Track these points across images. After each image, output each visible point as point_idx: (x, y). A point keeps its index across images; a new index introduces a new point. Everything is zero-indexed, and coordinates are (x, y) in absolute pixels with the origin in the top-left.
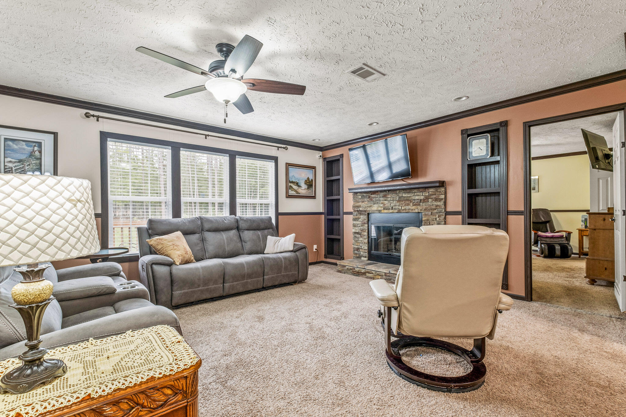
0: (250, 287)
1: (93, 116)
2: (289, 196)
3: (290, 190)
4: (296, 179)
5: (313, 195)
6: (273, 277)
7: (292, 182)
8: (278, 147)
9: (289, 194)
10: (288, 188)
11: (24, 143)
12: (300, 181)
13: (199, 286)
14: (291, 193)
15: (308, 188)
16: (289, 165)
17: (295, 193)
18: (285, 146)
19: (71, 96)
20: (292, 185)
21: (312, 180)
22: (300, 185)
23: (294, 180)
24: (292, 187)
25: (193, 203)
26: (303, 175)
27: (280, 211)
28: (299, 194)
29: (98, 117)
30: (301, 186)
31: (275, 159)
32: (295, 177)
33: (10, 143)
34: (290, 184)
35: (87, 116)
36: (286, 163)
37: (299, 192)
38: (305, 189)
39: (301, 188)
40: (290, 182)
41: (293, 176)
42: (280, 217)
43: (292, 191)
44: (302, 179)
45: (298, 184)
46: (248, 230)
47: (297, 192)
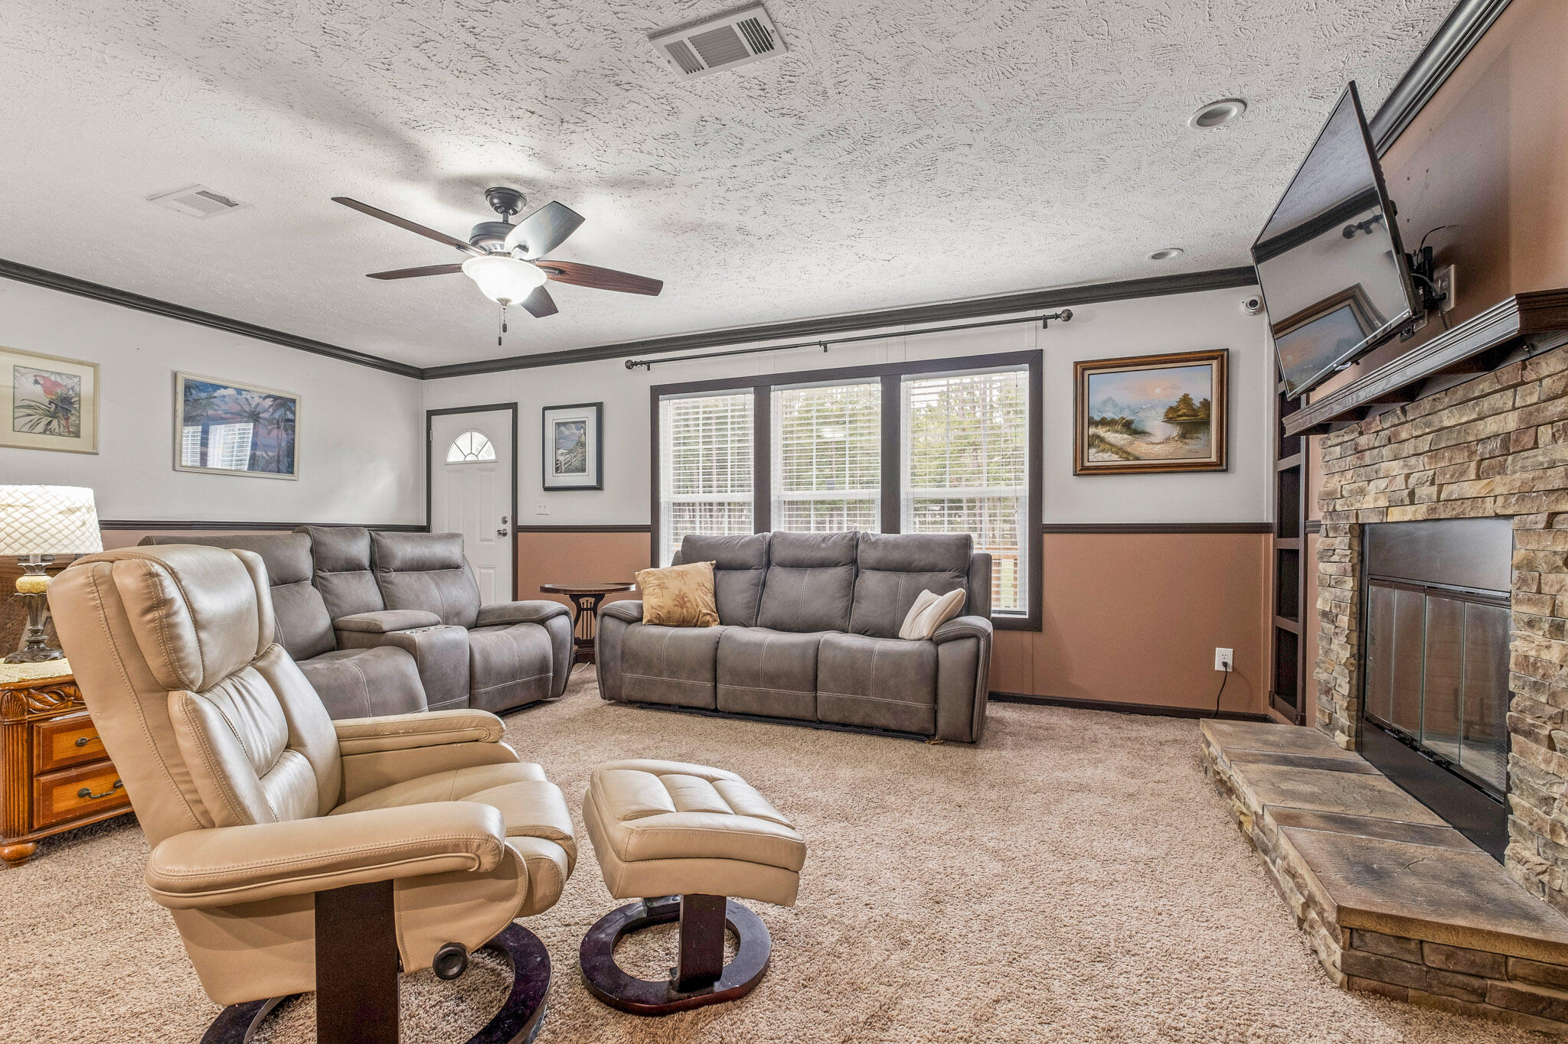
0: (778, 709)
1: (642, 363)
2: (1083, 470)
3: (1092, 451)
4: (1122, 410)
5: (1214, 459)
6: (841, 700)
7: (1104, 422)
8: (1045, 318)
9: (1087, 464)
10: (1082, 443)
11: (573, 426)
12: (1141, 415)
13: (661, 674)
14: (1095, 457)
15: (1183, 436)
16: (1083, 369)
17: (1115, 457)
18: (1059, 310)
19: (613, 341)
20: (1101, 431)
21: (1206, 404)
22: (1140, 428)
23: (1109, 415)
24: (1102, 440)
25: (812, 503)
26: (1158, 391)
27: (1048, 518)
28: (1137, 459)
29: (648, 363)
30: (1148, 430)
31: (1034, 360)
32: (1115, 405)
33: (562, 428)
34: (1092, 430)
35: (630, 365)
36: (1076, 364)
37: (1137, 453)
38: (1167, 440)
39: (1149, 439)
40: (1092, 423)
41: (1105, 403)
42: (1049, 539)
43: (1103, 451)
44: (1153, 407)
45: (1133, 426)
46: (875, 568)
47: (1129, 454)
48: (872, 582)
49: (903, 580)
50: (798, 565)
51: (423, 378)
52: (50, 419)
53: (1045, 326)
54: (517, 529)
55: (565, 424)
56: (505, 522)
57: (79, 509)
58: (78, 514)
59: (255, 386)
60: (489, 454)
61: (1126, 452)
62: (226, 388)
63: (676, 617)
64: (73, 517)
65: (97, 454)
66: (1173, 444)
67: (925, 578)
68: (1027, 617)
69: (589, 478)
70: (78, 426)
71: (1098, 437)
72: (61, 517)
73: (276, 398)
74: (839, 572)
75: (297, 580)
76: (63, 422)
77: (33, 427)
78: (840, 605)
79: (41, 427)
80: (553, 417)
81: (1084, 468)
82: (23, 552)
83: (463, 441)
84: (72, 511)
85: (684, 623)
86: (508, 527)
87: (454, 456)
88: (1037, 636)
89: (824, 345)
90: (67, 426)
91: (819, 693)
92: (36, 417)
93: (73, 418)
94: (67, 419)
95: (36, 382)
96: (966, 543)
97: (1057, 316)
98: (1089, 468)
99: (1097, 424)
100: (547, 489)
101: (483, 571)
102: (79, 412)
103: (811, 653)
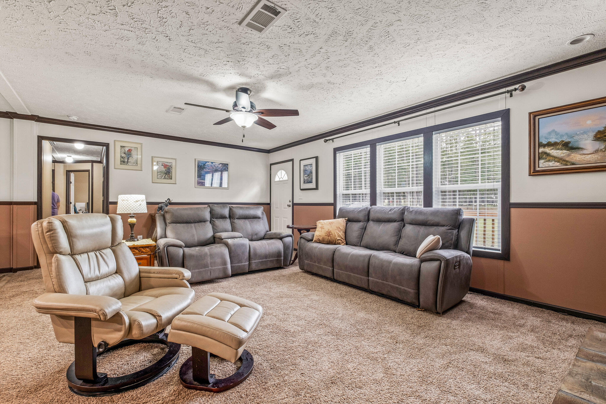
1: (329, 140)
2: (534, 172)
3: (541, 161)
4: (562, 136)
6: (378, 282)
7: (549, 144)
8: (510, 92)
9: (537, 169)
10: (535, 157)
14: (543, 165)
16: (535, 116)
17: (558, 164)
18: (517, 86)
19: (320, 133)
20: (547, 150)
22: (575, 145)
23: (553, 140)
24: (548, 155)
25: (395, 193)
27: (513, 200)
28: (573, 164)
29: (333, 139)
30: (581, 146)
31: (504, 115)
33: (305, 167)
34: (541, 150)
35: (326, 141)
36: (530, 114)
37: (573, 161)
38: (596, 151)
39: (581, 152)
40: (541, 145)
41: (550, 133)
42: (513, 210)
43: (549, 161)
44: (585, 133)
45: (570, 145)
46: (411, 224)
47: (567, 161)
48: (409, 229)
49: (422, 230)
50: (379, 221)
51: (269, 153)
52: (165, 175)
53: (511, 96)
54: (294, 204)
55: (307, 165)
56: (290, 202)
57: (139, 201)
58: (139, 202)
59: (217, 161)
60: (286, 178)
61: (565, 161)
62: (209, 162)
63: (326, 240)
64: (137, 203)
65: (176, 184)
66: (600, 154)
67: (433, 229)
68: (500, 252)
69: (313, 185)
70: (172, 176)
71: (546, 153)
72: (134, 203)
73: (222, 164)
74: (395, 225)
75: (205, 221)
76: (168, 175)
77: (161, 177)
78: (393, 239)
79: (163, 177)
80: (303, 163)
81: (535, 171)
82: (129, 212)
83: (279, 173)
84: (137, 201)
85: (329, 243)
86: (291, 204)
87: (277, 179)
88: (506, 263)
89: (398, 122)
90: (169, 177)
91: (370, 278)
92: (162, 174)
93: (170, 174)
94: (169, 175)
95: (162, 165)
96: (458, 213)
97: (515, 90)
98: (538, 171)
99: (544, 146)
100: (302, 190)
101: (284, 219)
102: (172, 172)
103: (367, 260)
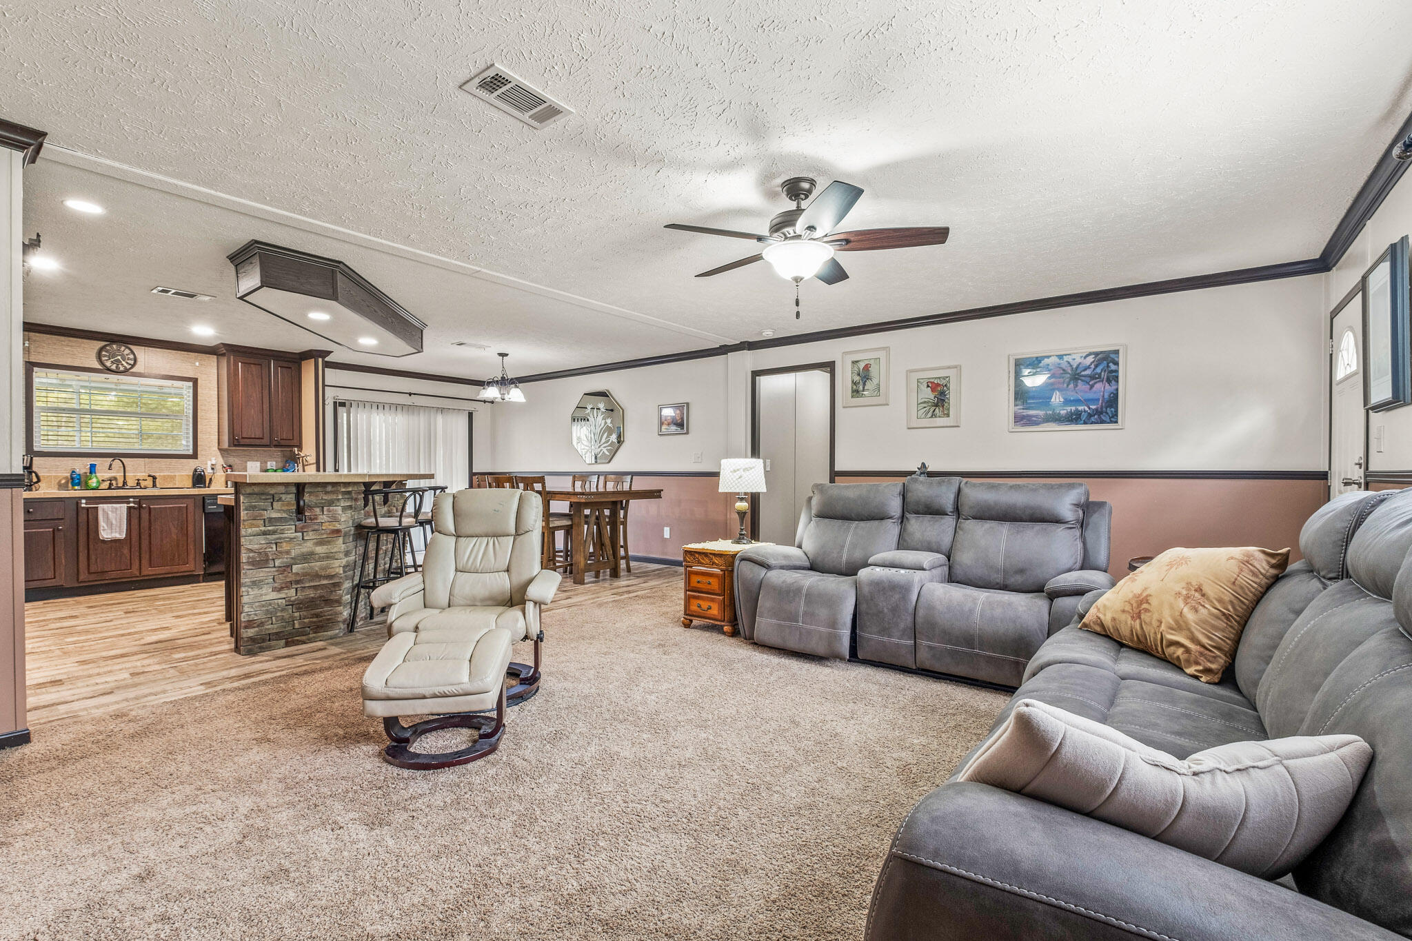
51: (1328, 268)
52: (934, 408)
54: (1367, 478)
56: (1360, 465)
59: (1076, 349)
62: (1048, 357)
65: (958, 426)
70: (949, 409)
76: (941, 408)
77: (926, 414)
79: (930, 415)
87: (1341, 372)
90: (943, 411)
92: (928, 408)
93: (946, 405)
94: (943, 406)
95: (928, 386)
102: (949, 400)
